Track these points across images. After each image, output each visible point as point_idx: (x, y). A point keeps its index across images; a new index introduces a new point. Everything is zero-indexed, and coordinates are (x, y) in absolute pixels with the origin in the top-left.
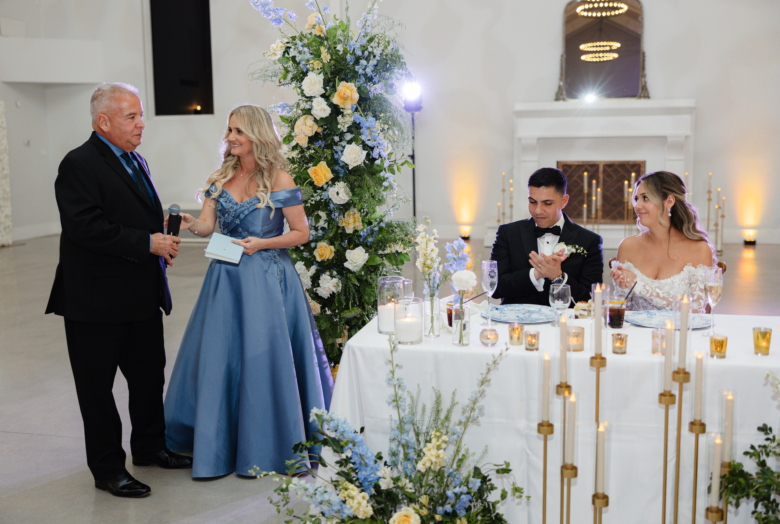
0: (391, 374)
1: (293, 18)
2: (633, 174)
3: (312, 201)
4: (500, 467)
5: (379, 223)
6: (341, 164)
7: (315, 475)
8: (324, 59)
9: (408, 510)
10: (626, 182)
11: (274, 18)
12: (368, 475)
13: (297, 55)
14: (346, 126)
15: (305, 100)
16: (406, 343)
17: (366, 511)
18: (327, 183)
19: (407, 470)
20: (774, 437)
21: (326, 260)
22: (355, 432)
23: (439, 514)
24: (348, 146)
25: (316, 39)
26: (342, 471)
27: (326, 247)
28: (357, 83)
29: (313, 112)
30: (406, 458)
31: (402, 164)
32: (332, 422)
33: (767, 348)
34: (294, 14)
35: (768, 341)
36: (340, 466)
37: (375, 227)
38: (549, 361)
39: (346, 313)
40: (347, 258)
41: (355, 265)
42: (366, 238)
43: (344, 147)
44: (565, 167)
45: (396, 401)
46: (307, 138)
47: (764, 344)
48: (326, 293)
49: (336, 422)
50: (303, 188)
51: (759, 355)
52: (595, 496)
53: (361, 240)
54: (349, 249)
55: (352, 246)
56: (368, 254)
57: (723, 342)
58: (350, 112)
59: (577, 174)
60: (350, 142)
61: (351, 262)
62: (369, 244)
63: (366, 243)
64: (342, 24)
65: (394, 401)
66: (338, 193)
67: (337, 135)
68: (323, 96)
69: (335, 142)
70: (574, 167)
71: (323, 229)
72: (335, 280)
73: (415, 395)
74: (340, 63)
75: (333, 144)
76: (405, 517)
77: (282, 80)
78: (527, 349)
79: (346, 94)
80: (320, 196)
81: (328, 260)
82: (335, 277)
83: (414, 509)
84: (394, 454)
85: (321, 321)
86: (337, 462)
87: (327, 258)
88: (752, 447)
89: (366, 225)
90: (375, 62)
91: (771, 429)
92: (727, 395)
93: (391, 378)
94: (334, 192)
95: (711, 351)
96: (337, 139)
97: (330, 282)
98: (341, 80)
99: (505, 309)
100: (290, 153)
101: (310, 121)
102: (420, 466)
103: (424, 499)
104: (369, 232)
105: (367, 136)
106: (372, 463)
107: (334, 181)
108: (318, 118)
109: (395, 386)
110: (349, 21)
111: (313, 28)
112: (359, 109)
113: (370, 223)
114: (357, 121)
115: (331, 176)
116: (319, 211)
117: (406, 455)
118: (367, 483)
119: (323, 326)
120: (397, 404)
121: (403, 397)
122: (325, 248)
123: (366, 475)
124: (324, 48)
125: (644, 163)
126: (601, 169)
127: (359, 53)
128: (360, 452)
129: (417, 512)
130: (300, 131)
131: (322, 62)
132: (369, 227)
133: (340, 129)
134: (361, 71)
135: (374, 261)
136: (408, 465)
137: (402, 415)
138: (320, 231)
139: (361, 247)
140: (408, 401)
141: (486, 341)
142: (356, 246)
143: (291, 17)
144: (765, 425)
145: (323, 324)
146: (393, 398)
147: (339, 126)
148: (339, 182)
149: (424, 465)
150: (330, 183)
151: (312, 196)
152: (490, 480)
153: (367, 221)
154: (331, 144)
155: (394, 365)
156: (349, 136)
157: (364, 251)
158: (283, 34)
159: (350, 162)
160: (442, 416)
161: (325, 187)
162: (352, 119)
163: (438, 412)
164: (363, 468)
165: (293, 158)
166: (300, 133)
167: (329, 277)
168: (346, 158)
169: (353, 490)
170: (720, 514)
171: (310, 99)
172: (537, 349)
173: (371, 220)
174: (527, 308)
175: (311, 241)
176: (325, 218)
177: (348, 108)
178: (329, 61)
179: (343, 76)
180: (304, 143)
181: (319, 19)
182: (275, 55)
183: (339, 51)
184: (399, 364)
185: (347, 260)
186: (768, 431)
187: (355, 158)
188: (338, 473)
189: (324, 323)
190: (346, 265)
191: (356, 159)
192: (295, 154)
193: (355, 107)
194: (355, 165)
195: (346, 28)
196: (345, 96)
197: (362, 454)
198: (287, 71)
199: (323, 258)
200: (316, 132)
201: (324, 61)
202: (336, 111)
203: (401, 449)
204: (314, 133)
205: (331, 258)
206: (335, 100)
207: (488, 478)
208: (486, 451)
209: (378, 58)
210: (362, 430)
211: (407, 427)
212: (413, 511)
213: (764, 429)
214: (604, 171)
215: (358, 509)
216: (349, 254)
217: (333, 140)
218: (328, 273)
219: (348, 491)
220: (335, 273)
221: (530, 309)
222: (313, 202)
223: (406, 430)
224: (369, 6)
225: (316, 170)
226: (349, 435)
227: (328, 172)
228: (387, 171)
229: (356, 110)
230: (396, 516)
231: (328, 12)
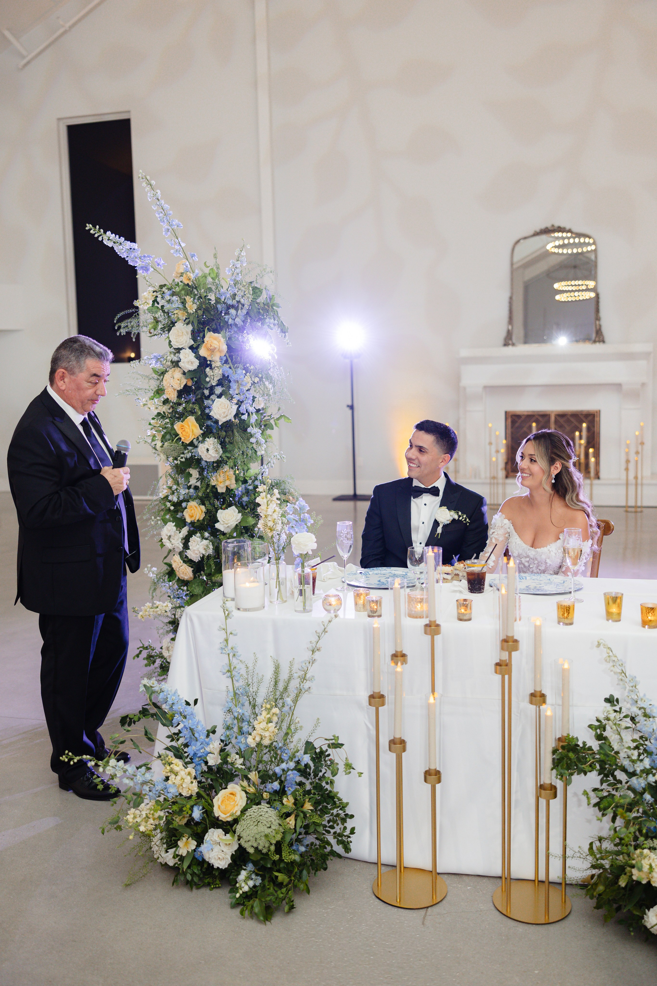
0: (225, 642)
1: (161, 266)
2: (584, 425)
3: (182, 458)
4: (331, 742)
5: (253, 482)
6: (214, 420)
7: (141, 751)
8: (188, 309)
9: (235, 788)
10: (577, 433)
11: (140, 266)
12: (197, 750)
13: (166, 304)
14: (216, 379)
15: (173, 352)
16: (245, 610)
17: (190, 788)
18: (198, 438)
19: (240, 745)
20: (621, 709)
21: (196, 521)
22: (188, 704)
23: (268, 792)
24: (217, 400)
25: (185, 287)
26: (172, 746)
27: (196, 507)
28: (228, 334)
29: (181, 364)
30: (240, 731)
31: (278, 419)
32: (161, 694)
33: (619, 614)
34: (162, 262)
35: (620, 607)
36: (171, 741)
37: (250, 485)
39: (217, 577)
40: (219, 519)
41: (227, 526)
42: (241, 498)
43: (213, 401)
44: (514, 417)
45: (230, 671)
46: (176, 392)
47: (614, 610)
48: (196, 556)
49: (165, 693)
50: (172, 444)
51: (610, 621)
52: (428, 773)
53: (237, 499)
54: (222, 509)
55: (224, 506)
56: (240, 514)
57: (569, 608)
58: (219, 364)
59: (527, 425)
60: (219, 396)
61: (222, 523)
62: (244, 504)
63: (241, 502)
64: (213, 272)
65: (229, 671)
66: (208, 450)
67: (207, 389)
68: (191, 348)
69: (205, 396)
70: (523, 417)
71: (196, 488)
72: (205, 542)
73: (250, 665)
74: (210, 313)
75: (204, 398)
76: (230, 795)
77: (152, 331)
78: (369, 616)
79: (213, 345)
80: (192, 453)
81: (198, 520)
82: (206, 539)
83: (242, 786)
84: (228, 728)
85: (194, 586)
86: (168, 737)
87: (197, 519)
88: (598, 720)
89: (241, 483)
90: (245, 312)
91: (617, 701)
92: (563, 665)
93: (224, 647)
94: (203, 449)
95: (559, 618)
96: (207, 392)
97: (200, 544)
98: (209, 330)
99: (370, 573)
100: (162, 407)
101: (177, 374)
102: (251, 741)
103: (253, 776)
104: (244, 491)
105: (235, 390)
106: (203, 737)
107: (205, 435)
108: (186, 371)
109: (229, 654)
110: (218, 268)
111: (181, 276)
112: (230, 361)
113: (245, 482)
114: (225, 373)
115: (198, 432)
116: (191, 469)
117: (240, 728)
118: (197, 759)
119: (195, 591)
120: (231, 675)
121: (237, 667)
122: (195, 508)
123: (195, 751)
124: (190, 297)
125: (599, 412)
126: (553, 419)
127: (230, 302)
128: (190, 725)
129: (244, 789)
130: (169, 385)
131: (187, 313)
132: (243, 486)
133: (208, 382)
134: (230, 321)
135: (247, 522)
136: (242, 740)
137: (237, 684)
138: (192, 490)
139: (233, 507)
140: (243, 671)
141: (328, 608)
142: (230, 505)
143: (158, 265)
144: (612, 696)
145: (195, 588)
146: (227, 669)
147: (208, 379)
148: (208, 438)
149: (254, 739)
150: (200, 439)
151: (183, 453)
152: (329, 755)
153: (243, 479)
154: (201, 398)
155: (228, 633)
156: (218, 390)
157: (237, 511)
158: (148, 283)
159: (219, 417)
160: (281, 686)
161: (196, 442)
162: (221, 372)
163: (276, 683)
164: (193, 742)
165: (164, 412)
166: (168, 387)
167: (199, 539)
168: (215, 413)
169: (178, 764)
170: (553, 791)
171: (178, 350)
172: (380, 616)
173: (247, 478)
174: (393, 572)
175: (182, 501)
176: (198, 476)
177: (216, 359)
178: (194, 311)
179: (214, 326)
180: (173, 396)
181: (187, 267)
182: (148, 304)
183: (210, 300)
184: (233, 632)
185: (218, 521)
186: (615, 703)
187: (224, 413)
188: (167, 749)
189: (196, 587)
190: (217, 526)
191: (226, 414)
192: (165, 409)
193: (225, 358)
194: (224, 420)
195: (217, 275)
196: (212, 348)
197: (192, 727)
198: (157, 321)
199: (193, 519)
200: (186, 386)
201: (189, 311)
202: (204, 363)
203: (236, 722)
204: (182, 386)
205: (201, 519)
206: (203, 352)
207: (327, 753)
208: (316, 725)
209: (246, 307)
210: (196, 702)
211: (244, 700)
212: (239, 789)
213: (610, 700)
214: (556, 422)
215: (182, 786)
216: (221, 514)
217: (203, 393)
218: (198, 535)
219: (171, 766)
220: (206, 534)
221: (396, 572)
222: (183, 460)
223: (241, 702)
224: (236, 254)
225: (183, 426)
226: (180, 707)
227: (196, 427)
228: (254, 426)
229: (226, 362)
230: (222, 793)
231: (196, 259)
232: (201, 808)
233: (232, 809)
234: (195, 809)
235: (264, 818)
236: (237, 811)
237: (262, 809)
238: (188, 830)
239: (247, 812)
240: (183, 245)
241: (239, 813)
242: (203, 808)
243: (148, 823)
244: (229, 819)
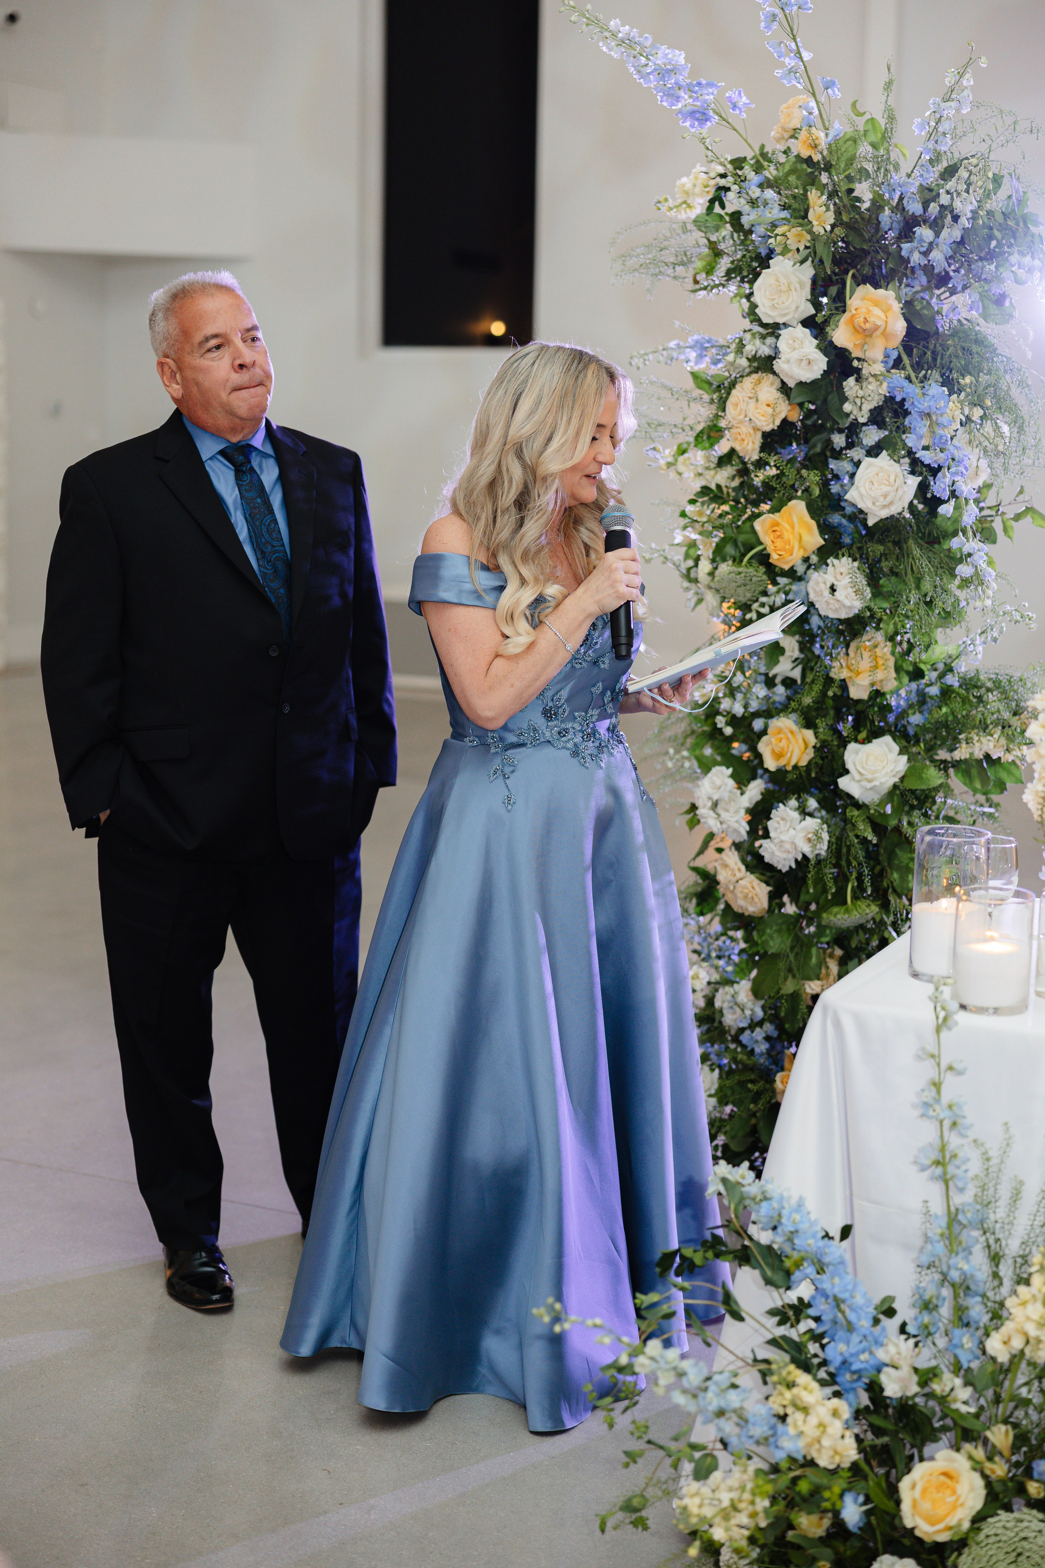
0: (934, 1089)
1: (740, 109)
3: (763, 605)
5: (942, 676)
6: (849, 510)
7: (710, 1340)
8: (815, 223)
9: (952, 1460)
11: (688, 108)
12: (852, 1355)
13: (746, 208)
14: (867, 407)
15: (760, 334)
16: (981, 1010)
17: (839, 1449)
18: (806, 560)
19: (959, 1352)
21: (789, 768)
22: (827, 1236)
23: (1038, 1481)
24: (867, 461)
25: (798, 166)
26: (784, 1337)
27: (792, 732)
28: (904, 290)
29: (778, 365)
30: (960, 1319)
31: (1017, 517)
32: (764, 1204)
34: (744, 99)
36: (780, 1323)
37: (931, 684)
39: (835, 915)
40: (849, 765)
41: (869, 785)
42: (903, 714)
43: (857, 464)
45: (942, 1164)
46: (759, 435)
48: (785, 855)
49: (775, 1205)
50: (740, 570)
53: (891, 718)
54: (856, 741)
55: (863, 735)
56: (905, 758)
58: (878, 368)
60: (873, 452)
61: (857, 777)
62: (911, 731)
63: (904, 726)
64: (874, 128)
65: (937, 1163)
66: (833, 589)
67: (840, 431)
68: (807, 323)
69: (833, 450)
71: (788, 682)
72: (812, 823)
73: (993, 1153)
74: (861, 235)
75: (828, 454)
76: (943, 1478)
77: (701, 277)
79: (871, 319)
81: (795, 767)
82: (811, 815)
83: (970, 1458)
84: (928, 1306)
85: (768, 931)
86: (772, 1313)
87: (793, 763)
89: (906, 679)
90: (957, 234)
93: (931, 1101)
94: (822, 586)
96: (839, 440)
97: (799, 827)
98: (860, 281)
100: (712, 472)
101: (768, 390)
102: (997, 1345)
103: (1001, 1435)
104: (914, 698)
105: (921, 437)
106: (865, 1323)
107: (826, 553)
108: (791, 384)
109: (941, 1122)
110: (891, 118)
111: (793, 137)
112: (906, 360)
113: (917, 674)
114: (897, 393)
115: (814, 539)
117: (960, 1311)
118: (848, 1376)
119: (771, 943)
120: (945, 1173)
121: (961, 1154)
122: (790, 735)
123: (847, 1355)
124: (819, 193)
127: (914, 207)
128: (836, 1290)
129: (978, 1466)
130: (742, 417)
131: (810, 232)
132: (914, 686)
133: (848, 415)
134: (916, 259)
135: (921, 778)
136: (965, 1340)
137: (957, 1200)
138: (780, 690)
139: (888, 739)
140: (975, 1167)
142: (875, 734)
143: (735, 106)
145: (771, 937)
146: (934, 1155)
147: (847, 407)
148: (837, 557)
149: (1005, 1343)
150: (814, 559)
151: (765, 593)
153: (911, 668)
154: (823, 454)
155: (943, 1067)
156: (872, 436)
157: (896, 748)
158: (710, 154)
159: (870, 505)
161: (801, 569)
162: (884, 390)
164: (841, 1334)
165: (719, 487)
166: (741, 422)
167: (796, 815)
168: (861, 496)
169: (809, 1387)
171: (773, 329)
173: (922, 666)
175: (756, 715)
176: (797, 654)
177: (874, 358)
178: (828, 228)
179: (867, 270)
180: (750, 449)
181: (810, 113)
182: (689, 206)
183: (858, 199)
184: (955, 1065)
185: (847, 772)
187: (885, 496)
188: (773, 1342)
189: (775, 935)
190: (844, 783)
191: (889, 499)
192: (724, 477)
193: (894, 355)
194: (884, 514)
195: (884, 137)
196: (868, 326)
197: (841, 1296)
198: (717, 253)
199: (782, 762)
200: (785, 421)
201: (815, 229)
202: (842, 365)
203: (946, 1292)
204: (778, 422)
205: (803, 763)
206: (841, 336)
209: (964, 222)
210: (846, 1232)
211: (969, 1235)
212: (966, 1464)
215: (819, 1442)
216: (855, 755)
217: (829, 442)
218: (793, 802)
219: (795, 1390)
220: (812, 804)
222: (765, 610)
223: (964, 1245)
224: (949, 81)
225: (778, 523)
226: (809, 1243)
227: (810, 531)
228: (970, 534)
229: (898, 364)
230: (920, 1470)
231: (836, 93)
232: (861, 1499)
233: (947, 1515)
234: (849, 1499)
235: (1035, 1548)
236: (962, 1517)
237: (1025, 1524)
238: (828, 1552)
239: (983, 1525)
240: (806, 56)
241: (966, 1525)
242: (868, 1500)
243: (733, 1522)
244: (942, 1538)
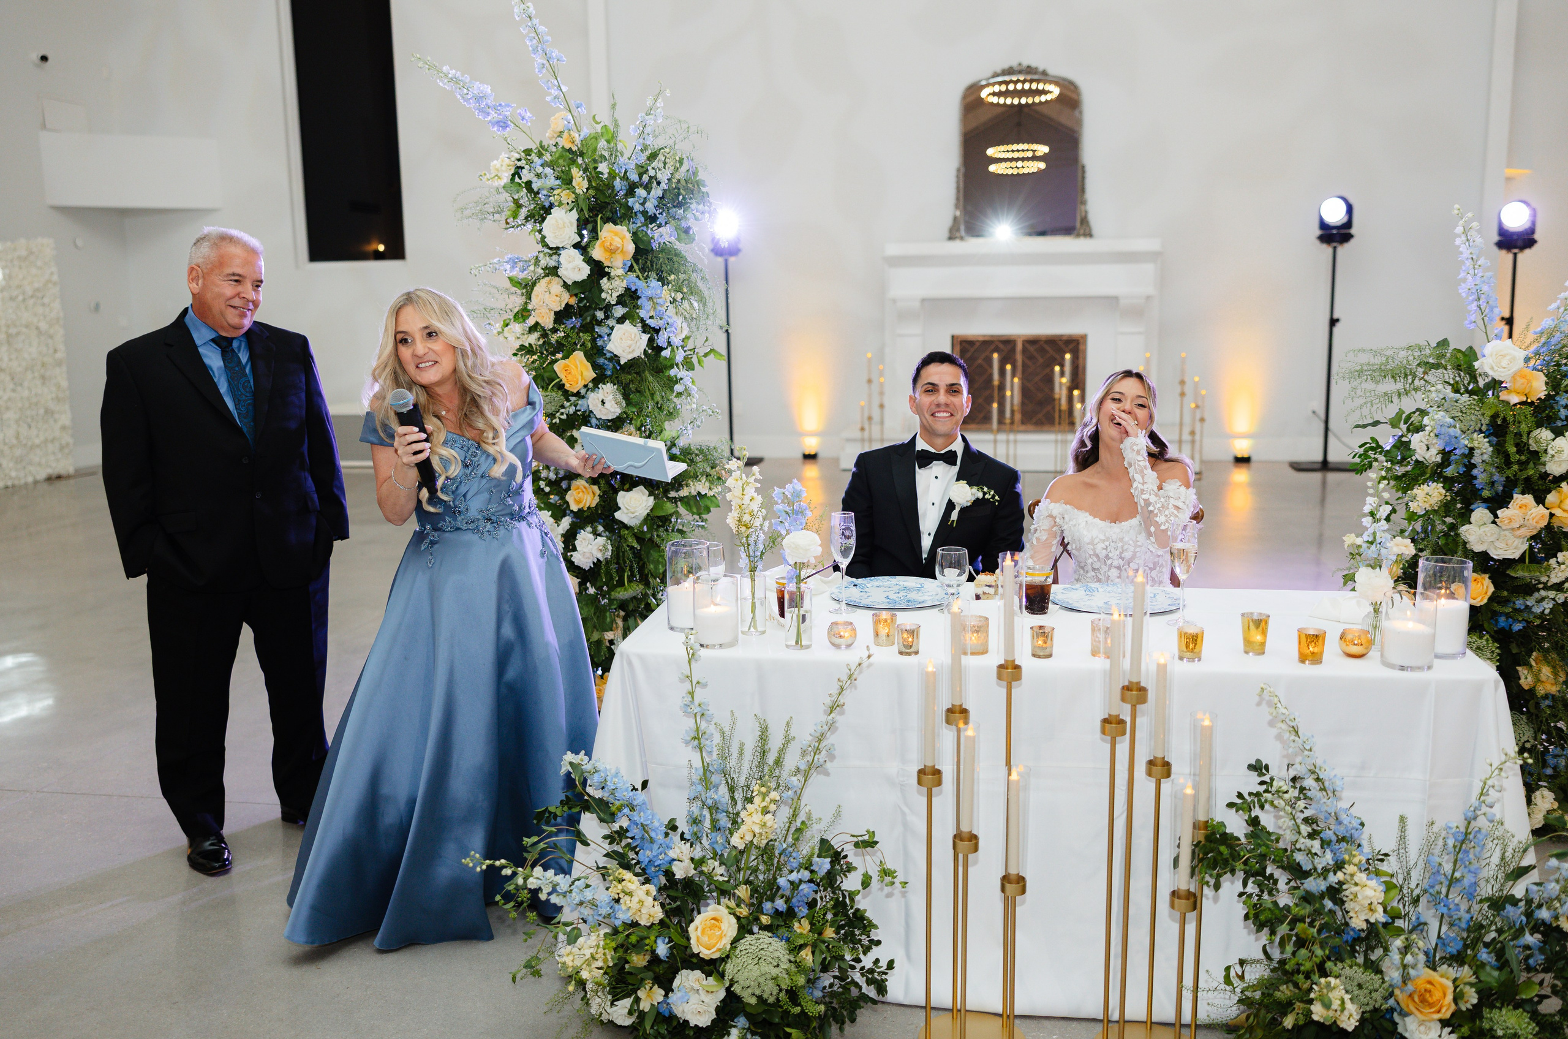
0: (690, 696)
1: (527, 120)
2: (1068, 356)
3: (562, 414)
4: (860, 839)
6: (608, 355)
7: (570, 860)
8: (577, 187)
9: (718, 910)
10: (1057, 368)
11: (495, 120)
12: (654, 857)
13: (534, 179)
14: (615, 295)
15: (548, 253)
16: (713, 646)
17: (652, 914)
18: (585, 386)
19: (715, 845)
20: (1272, 779)
21: (585, 509)
22: (634, 789)
23: (766, 915)
24: (617, 326)
25: (564, 153)
26: (614, 851)
27: (585, 488)
28: (631, 226)
29: (561, 272)
30: (715, 825)
31: (706, 355)
32: (595, 774)
33: (1263, 644)
34: (528, 114)
35: (1264, 633)
36: (610, 842)
38: (934, 673)
39: (619, 592)
40: (620, 504)
41: (633, 516)
43: (612, 328)
44: (964, 344)
45: (697, 739)
46: (553, 313)
47: (1259, 638)
48: (587, 560)
49: (602, 774)
51: (1251, 654)
52: (1006, 879)
54: (623, 490)
55: (627, 486)
56: (652, 498)
57: (1197, 636)
58: (620, 272)
59: (983, 356)
60: (621, 320)
61: (625, 511)
64: (606, 130)
65: (694, 738)
66: (603, 402)
67: (601, 309)
68: (576, 246)
69: (597, 320)
70: (978, 344)
72: (601, 540)
73: (727, 729)
74: (604, 194)
75: (594, 323)
76: (713, 921)
77: (510, 220)
78: (901, 653)
79: (614, 244)
80: (575, 406)
81: (589, 508)
82: (600, 535)
83: (728, 907)
84: (695, 821)
86: (605, 837)
87: (587, 505)
88: (1240, 795)
90: (660, 193)
91: (1267, 768)
92: (1203, 720)
93: (689, 703)
94: (597, 400)
95: (1180, 650)
96: (600, 315)
97: (593, 543)
98: (606, 221)
99: (868, 585)
100: (526, 336)
101: (556, 287)
102: (737, 841)
103: (743, 892)
105: (648, 312)
106: (660, 837)
107: (597, 382)
108: (570, 283)
109: (695, 715)
110: (617, 125)
111: (559, 136)
112: (636, 267)
114: (631, 286)
115: (591, 374)
116: (574, 431)
117: (714, 822)
118: (653, 869)
120: (700, 744)
121: (708, 731)
122: (584, 490)
123: (651, 855)
124: (578, 169)
125: (1084, 337)
126: (1019, 347)
127: (634, 177)
128: (642, 820)
129: (732, 911)
130: (541, 303)
131: (574, 193)
133: (605, 300)
134: (637, 207)
135: (662, 509)
136: (718, 837)
137: (707, 759)
139: (640, 489)
140: (717, 739)
141: (837, 641)
142: (633, 486)
143: (523, 119)
144: (1258, 761)
146: (693, 734)
147: (603, 295)
148: (604, 384)
149: (742, 837)
150: (591, 385)
151: (563, 407)
152: (846, 857)
154: (591, 323)
155: (694, 683)
156: (619, 311)
157: (646, 493)
158: (511, 146)
159: (621, 352)
160: (771, 759)
161: (583, 391)
162: (624, 284)
163: (764, 753)
164: (647, 845)
165: (530, 345)
166: (541, 306)
167: (591, 536)
168: (615, 346)
169: (631, 881)
170: (1192, 900)
171: (556, 250)
172: (917, 653)
174: (901, 583)
177: (617, 266)
178: (585, 190)
179: (609, 214)
180: (548, 322)
181: (569, 123)
182: (499, 178)
183: (602, 173)
184: (701, 681)
185: (619, 508)
186: (1264, 771)
187: (630, 347)
188: (607, 855)
190: (618, 515)
191: (632, 348)
192: (533, 339)
193: (629, 264)
194: (630, 357)
195: (613, 137)
196: (612, 247)
197: (645, 823)
198: (519, 206)
199: (581, 506)
200: (567, 304)
201: (577, 191)
202: (599, 270)
203: (706, 813)
204: (563, 306)
205: (593, 505)
206: (597, 253)
207: (843, 854)
208: (838, 814)
209: (664, 186)
210: (645, 784)
211: (716, 778)
212: (726, 911)
213: (1258, 768)
214: (1025, 350)
215: (640, 911)
216: (623, 498)
217: (594, 317)
218: (589, 529)
219: (624, 883)
220: (600, 528)
221: (906, 584)
222: (564, 417)
223: (713, 783)
224: (649, 103)
225: (568, 366)
226: (625, 794)
227: (587, 369)
228: (681, 367)
229: (631, 269)
230: (699, 920)
231: (583, 111)
232: (667, 940)
233: (717, 943)
234: (659, 941)
235: (768, 954)
236: (725, 943)
237: (762, 940)
238: (651, 974)
239: (737, 944)
240: (564, 89)
241: (729, 947)
242: (671, 940)
243: (594, 966)
244: (716, 956)
